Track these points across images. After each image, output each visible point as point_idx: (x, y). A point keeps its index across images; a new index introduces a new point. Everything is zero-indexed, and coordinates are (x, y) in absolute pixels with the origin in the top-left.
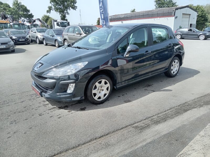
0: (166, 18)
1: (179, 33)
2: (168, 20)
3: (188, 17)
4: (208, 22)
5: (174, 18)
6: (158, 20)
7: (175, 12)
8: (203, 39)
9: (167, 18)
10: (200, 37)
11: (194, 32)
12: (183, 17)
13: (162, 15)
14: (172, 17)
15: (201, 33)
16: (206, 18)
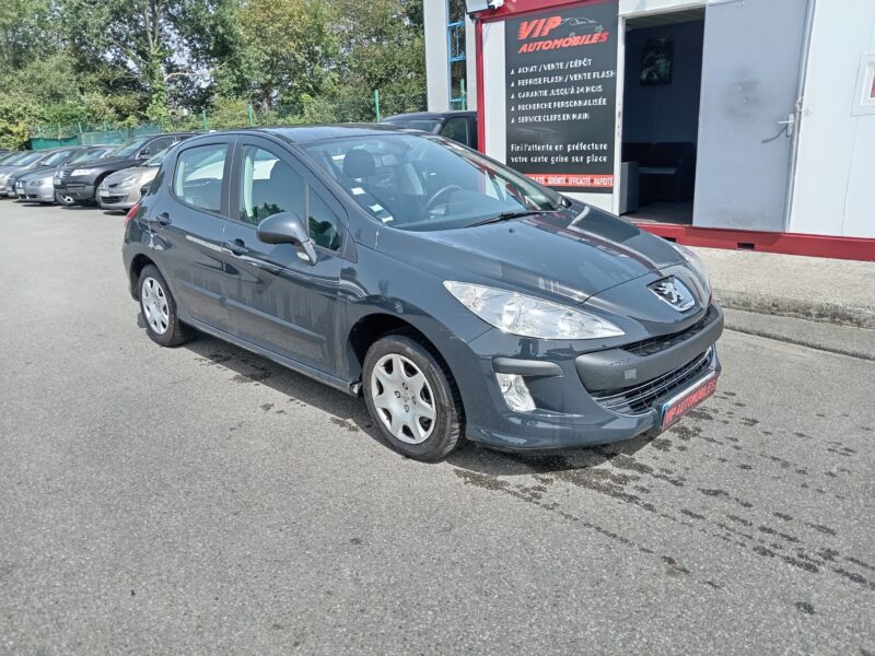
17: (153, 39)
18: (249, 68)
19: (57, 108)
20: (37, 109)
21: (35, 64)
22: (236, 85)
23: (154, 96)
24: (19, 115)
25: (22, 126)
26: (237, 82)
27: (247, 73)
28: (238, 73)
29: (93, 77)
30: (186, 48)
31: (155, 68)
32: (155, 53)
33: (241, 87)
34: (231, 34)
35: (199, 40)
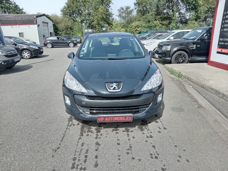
0: (27, 26)
1: (48, 42)
2: (30, 28)
3: (46, 26)
4: (59, 31)
5: (36, 26)
6: (17, 27)
7: (36, 20)
8: (72, 46)
9: (29, 25)
10: (70, 45)
11: (63, 40)
12: (43, 25)
13: (21, 22)
14: (34, 25)
15: (70, 42)
16: (57, 27)
17: (176, 6)
18: (201, 13)
19: (148, 24)
20: (144, 25)
21: (147, 15)
22: (196, 18)
23: (173, 21)
24: (140, 26)
25: (140, 28)
26: (196, 17)
27: (199, 14)
28: (197, 14)
29: (159, 17)
30: (185, 8)
31: (174, 14)
32: (175, 10)
33: (197, 18)
34: (197, 3)
35: (188, 6)
